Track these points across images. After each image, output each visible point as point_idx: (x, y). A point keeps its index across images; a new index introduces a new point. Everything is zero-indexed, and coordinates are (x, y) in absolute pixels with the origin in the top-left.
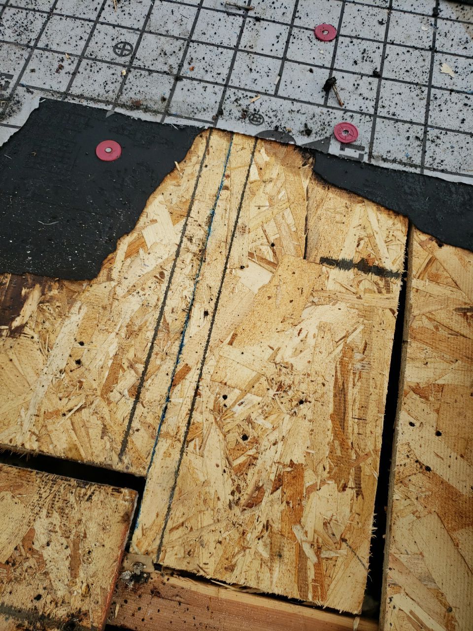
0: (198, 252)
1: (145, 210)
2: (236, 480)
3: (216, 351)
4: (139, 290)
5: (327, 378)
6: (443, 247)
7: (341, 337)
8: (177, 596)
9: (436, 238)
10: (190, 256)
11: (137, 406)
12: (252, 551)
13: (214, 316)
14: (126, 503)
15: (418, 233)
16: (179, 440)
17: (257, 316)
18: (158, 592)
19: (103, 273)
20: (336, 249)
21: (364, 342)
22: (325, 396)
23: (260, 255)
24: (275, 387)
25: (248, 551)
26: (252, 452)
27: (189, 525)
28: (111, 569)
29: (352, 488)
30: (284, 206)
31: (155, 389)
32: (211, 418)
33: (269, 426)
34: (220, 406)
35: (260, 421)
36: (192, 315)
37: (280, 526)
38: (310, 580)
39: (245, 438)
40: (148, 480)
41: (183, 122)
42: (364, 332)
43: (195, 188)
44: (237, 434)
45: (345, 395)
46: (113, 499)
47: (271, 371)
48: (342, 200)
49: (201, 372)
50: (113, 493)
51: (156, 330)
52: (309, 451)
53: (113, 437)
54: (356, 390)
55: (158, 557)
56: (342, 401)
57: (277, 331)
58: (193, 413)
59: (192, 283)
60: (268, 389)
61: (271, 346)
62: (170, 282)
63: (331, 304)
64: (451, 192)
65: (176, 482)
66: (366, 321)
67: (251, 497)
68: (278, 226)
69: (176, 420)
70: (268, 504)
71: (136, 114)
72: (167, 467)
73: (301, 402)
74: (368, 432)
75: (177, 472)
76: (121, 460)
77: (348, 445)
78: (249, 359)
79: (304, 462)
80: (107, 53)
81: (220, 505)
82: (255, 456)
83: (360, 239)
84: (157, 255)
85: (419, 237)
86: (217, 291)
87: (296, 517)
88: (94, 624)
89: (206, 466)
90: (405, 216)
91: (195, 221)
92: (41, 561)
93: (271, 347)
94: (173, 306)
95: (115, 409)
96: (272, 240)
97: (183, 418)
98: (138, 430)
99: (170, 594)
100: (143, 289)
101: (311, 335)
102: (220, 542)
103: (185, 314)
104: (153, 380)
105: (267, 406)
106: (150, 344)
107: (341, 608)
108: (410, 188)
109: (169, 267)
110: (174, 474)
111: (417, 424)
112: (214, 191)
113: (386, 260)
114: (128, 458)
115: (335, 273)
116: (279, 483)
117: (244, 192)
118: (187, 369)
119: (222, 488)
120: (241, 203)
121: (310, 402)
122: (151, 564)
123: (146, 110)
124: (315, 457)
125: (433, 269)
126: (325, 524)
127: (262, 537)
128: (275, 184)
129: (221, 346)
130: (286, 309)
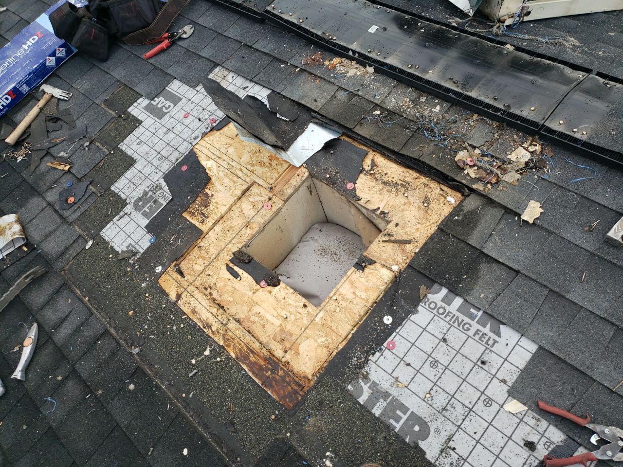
0: (218, 158)
1: (203, 165)
2: (265, 167)
3: (240, 162)
4: (219, 171)
10: (218, 160)
11: (241, 178)
13: (234, 160)
16: (252, 174)
17: (239, 152)
19: (211, 177)
23: (227, 147)
27: (268, 177)
30: (220, 139)
31: (240, 174)
32: (252, 167)
33: (260, 158)
34: (251, 165)
35: (258, 159)
36: (231, 164)
39: (259, 163)
40: (255, 181)
41: (188, 152)
43: (205, 154)
46: (254, 187)
47: (251, 154)
49: (243, 166)
51: (229, 171)
52: (269, 152)
53: (244, 184)
55: (270, 184)
57: (244, 150)
58: (249, 170)
59: (224, 161)
60: (254, 155)
61: (246, 152)
62: (221, 165)
65: (259, 177)
67: (270, 165)
68: (224, 142)
71: (180, 160)
72: (255, 177)
75: (257, 176)
76: (248, 184)
78: (246, 157)
80: (159, 162)
82: (264, 162)
84: (214, 166)
86: (229, 158)
89: (260, 171)
91: (211, 156)
92: (257, 201)
94: (227, 166)
95: (239, 182)
96: (226, 144)
97: (249, 172)
98: (245, 179)
102: (274, 173)
103: (229, 165)
104: (238, 174)
105: (257, 157)
106: (231, 173)
109: (218, 164)
112: (208, 151)
116: (271, 160)
117: (212, 145)
118: (240, 168)
119: (265, 170)
120: (214, 147)
123: (180, 158)
128: (214, 139)
130: (241, 147)
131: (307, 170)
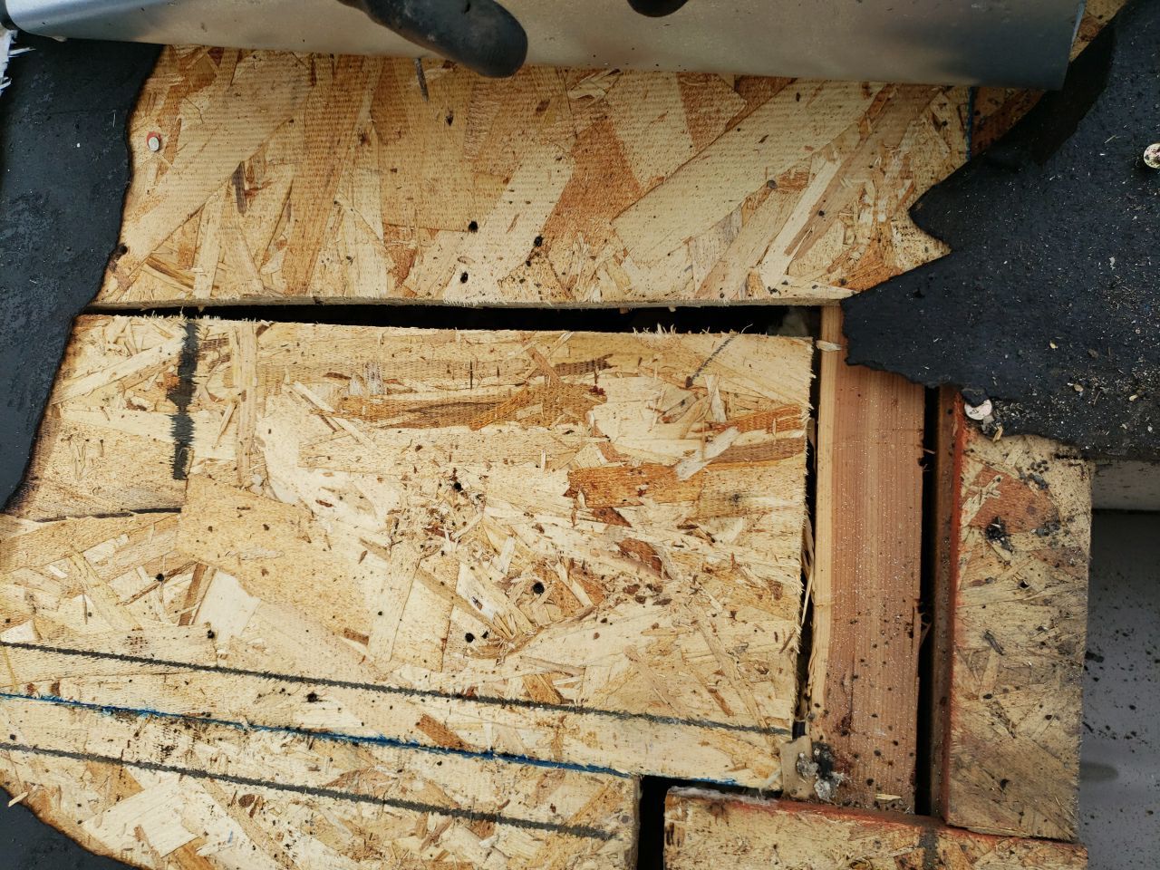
0: (191, 732)
1: (117, 855)
2: (616, 596)
3: (384, 668)
4: (282, 845)
5: (406, 442)
6: (127, 245)
7: (324, 424)
8: (842, 684)
9: (109, 259)
10: (200, 746)
11: (508, 816)
12: (738, 551)
13: (316, 682)
14: (690, 812)
15: (103, 294)
16: (562, 720)
17: (303, 593)
18: (843, 721)
20: (155, 450)
21: (326, 380)
22: (439, 443)
23: (183, 600)
24: (437, 540)
25: (738, 560)
26: (562, 572)
27: (713, 678)
28: (815, 825)
29: (596, 377)
30: (80, 564)
31: (472, 784)
32: (512, 660)
33: (510, 543)
34: (488, 646)
35: (504, 562)
36: (319, 727)
37: (683, 504)
38: (769, 438)
39: (538, 588)
40: (644, 772)
42: (307, 381)
43: (61, 754)
44: (535, 605)
45: (432, 407)
46: (687, 841)
47: (407, 552)
48: (56, 449)
49: (429, 693)
50: (675, 841)
51: (357, 798)
52: (543, 465)
53: (573, 857)
54: (419, 386)
55: (781, 732)
56: (444, 410)
57: (327, 549)
58: (508, 698)
59: (254, 736)
60: (443, 553)
61: (358, 557)
62: (258, 783)
63: (262, 449)
64: (13, 238)
65: (640, 716)
66: (287, 380)
67: (642, 564)
68: (121, 571)
69: (525, 731)
70: (649, 529)
72: (615, 736)
73: (458, 487)
74: (492, 357)
75: (622, 716)
76: (613, 835)
77: (522, 393)
78: (390, 598)
79: (565, 471)
81: (665, 623)
82: (567, 564)
83: (130, 405)
84: (208, 817)
85: (112, 292)
86: (264, 681)
87: (662, 476)
88: (916, 842)
89: (601, 659)
90: (74, 323)
91: (129, 746)
93: (362, 559)
94: (305, 769)
95: (521, 861)
96: (151, 580)
97: (520, 718)
98: (553, 808)
99: (841, 699)
100: (280, 836)
101: (328, 482)
102: (733, 614)
103: (318, 743)
104: (454, 792)
105: (474, 551)
106: (387, 808)
107: (807, 376)
108: (15, 318)
109: (229, 789)
110: (624, 722)
111: (463, 268)
112: (63, 713)
113: (166, 351)
114: (607, 821)
115: (201, 448)
116: (608, 514)
117: (59, 651)
118: (425, 722)
119: (634, 621)
120: (84, 653)
121: (455, 471)
122: (795, 745)
124: (551, 451)
125: (172, 261)
126: (667, 421)
127: (709, 534)
128: (38, 588)
129: (372, 659)
130: (283, 537)
131: (1042, 449)
